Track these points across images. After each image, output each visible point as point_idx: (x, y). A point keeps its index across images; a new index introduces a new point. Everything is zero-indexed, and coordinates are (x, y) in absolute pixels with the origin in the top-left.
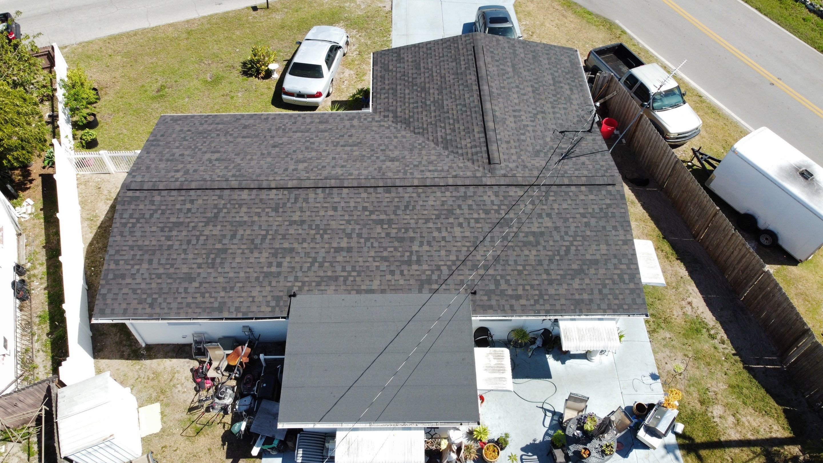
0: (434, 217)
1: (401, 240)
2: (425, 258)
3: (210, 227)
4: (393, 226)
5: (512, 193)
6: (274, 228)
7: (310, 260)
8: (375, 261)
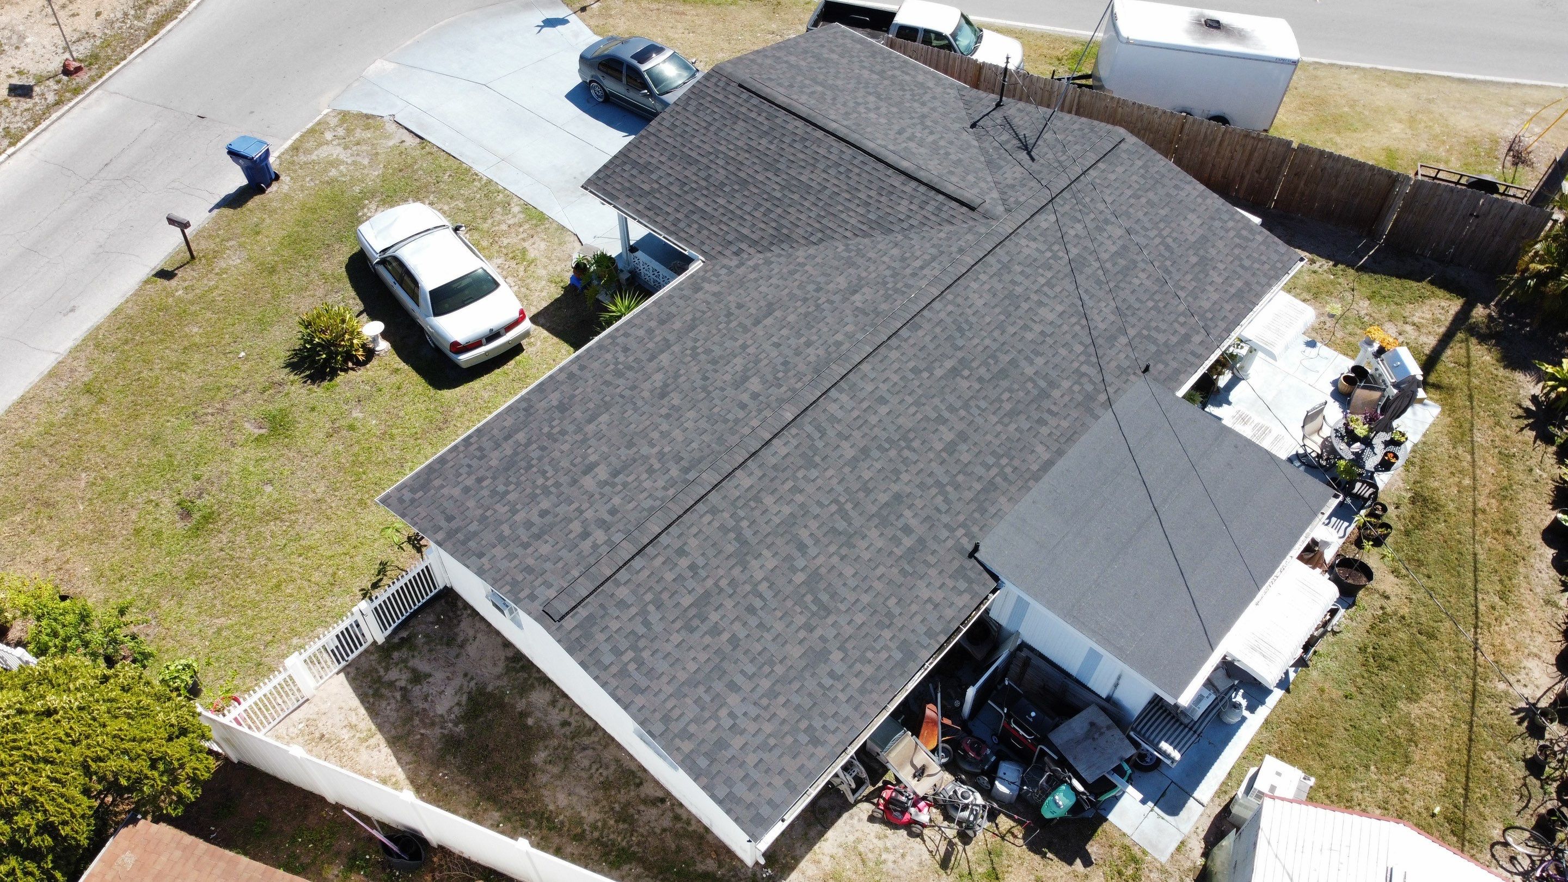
0: (1002, 317)
1: (1003, 373)
2: (1054, 374)
3: (754, 564)
4: (974, 365)
5: (1044, 225)
6: (840, 489)
7: (934, 491)
8: (1006, 425)
